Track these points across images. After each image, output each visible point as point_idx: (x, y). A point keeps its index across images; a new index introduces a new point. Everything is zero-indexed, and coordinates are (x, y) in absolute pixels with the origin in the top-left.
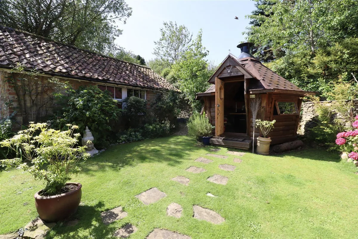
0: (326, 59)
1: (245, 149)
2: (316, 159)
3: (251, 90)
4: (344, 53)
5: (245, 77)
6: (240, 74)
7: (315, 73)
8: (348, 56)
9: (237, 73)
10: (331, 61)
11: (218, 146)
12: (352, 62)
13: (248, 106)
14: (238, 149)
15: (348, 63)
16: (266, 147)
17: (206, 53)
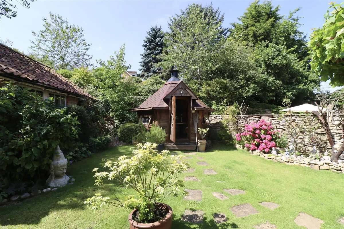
0: (209, 88)
1: (193, 150)
2: (228, 150)
3: (196, 107)
4: (217, 87)
5: (192, 98)
6: (188, 95)
7: (203, 96)
8: (219, 88)
9: (187, 94)
10: (211, 90)
11: (173, 151)
12: (220, 92)
13: (192, 119)
14: (188, 151)
15: (219, 93)
16: (204, 147)
17: (129, 66)
